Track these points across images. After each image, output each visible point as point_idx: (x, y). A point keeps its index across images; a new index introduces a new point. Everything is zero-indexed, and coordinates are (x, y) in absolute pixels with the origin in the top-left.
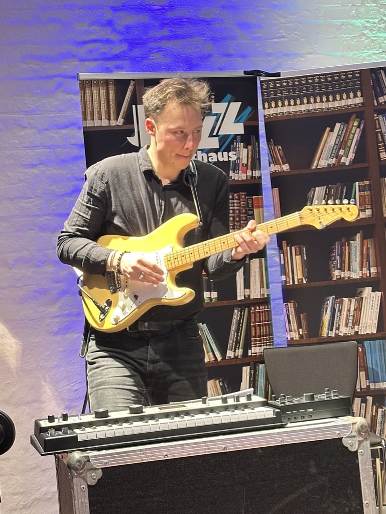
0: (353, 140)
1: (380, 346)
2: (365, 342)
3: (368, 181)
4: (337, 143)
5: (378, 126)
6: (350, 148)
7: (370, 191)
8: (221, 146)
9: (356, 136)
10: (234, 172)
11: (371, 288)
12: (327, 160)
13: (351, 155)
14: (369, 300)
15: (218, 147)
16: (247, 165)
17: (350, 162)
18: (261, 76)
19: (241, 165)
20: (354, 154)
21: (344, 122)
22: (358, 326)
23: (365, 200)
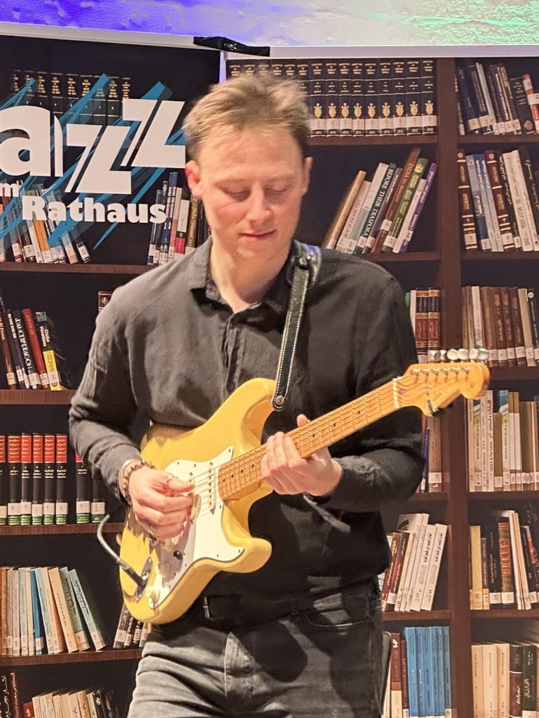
0: (410, 201)
1: (438, 638)
2: (407, 628)
3: (436, 291)
4: (378, 205)
5: (463, 179)
6: (403, 217)
7: (440, 311)
8: (135, 191)
9: (418, 193)
10: (158, 248)
11: (427, 516)
12: (354, 238)
13: (406, 234)
14: (421, 541)
15: (130, 193)
16: (186, 235)
17: (403, 247)
18: (228, 50)
19: (173, 233)
20: (411, 232)
21: (394, 162)
22: (393, 595)
23: (427, 331)
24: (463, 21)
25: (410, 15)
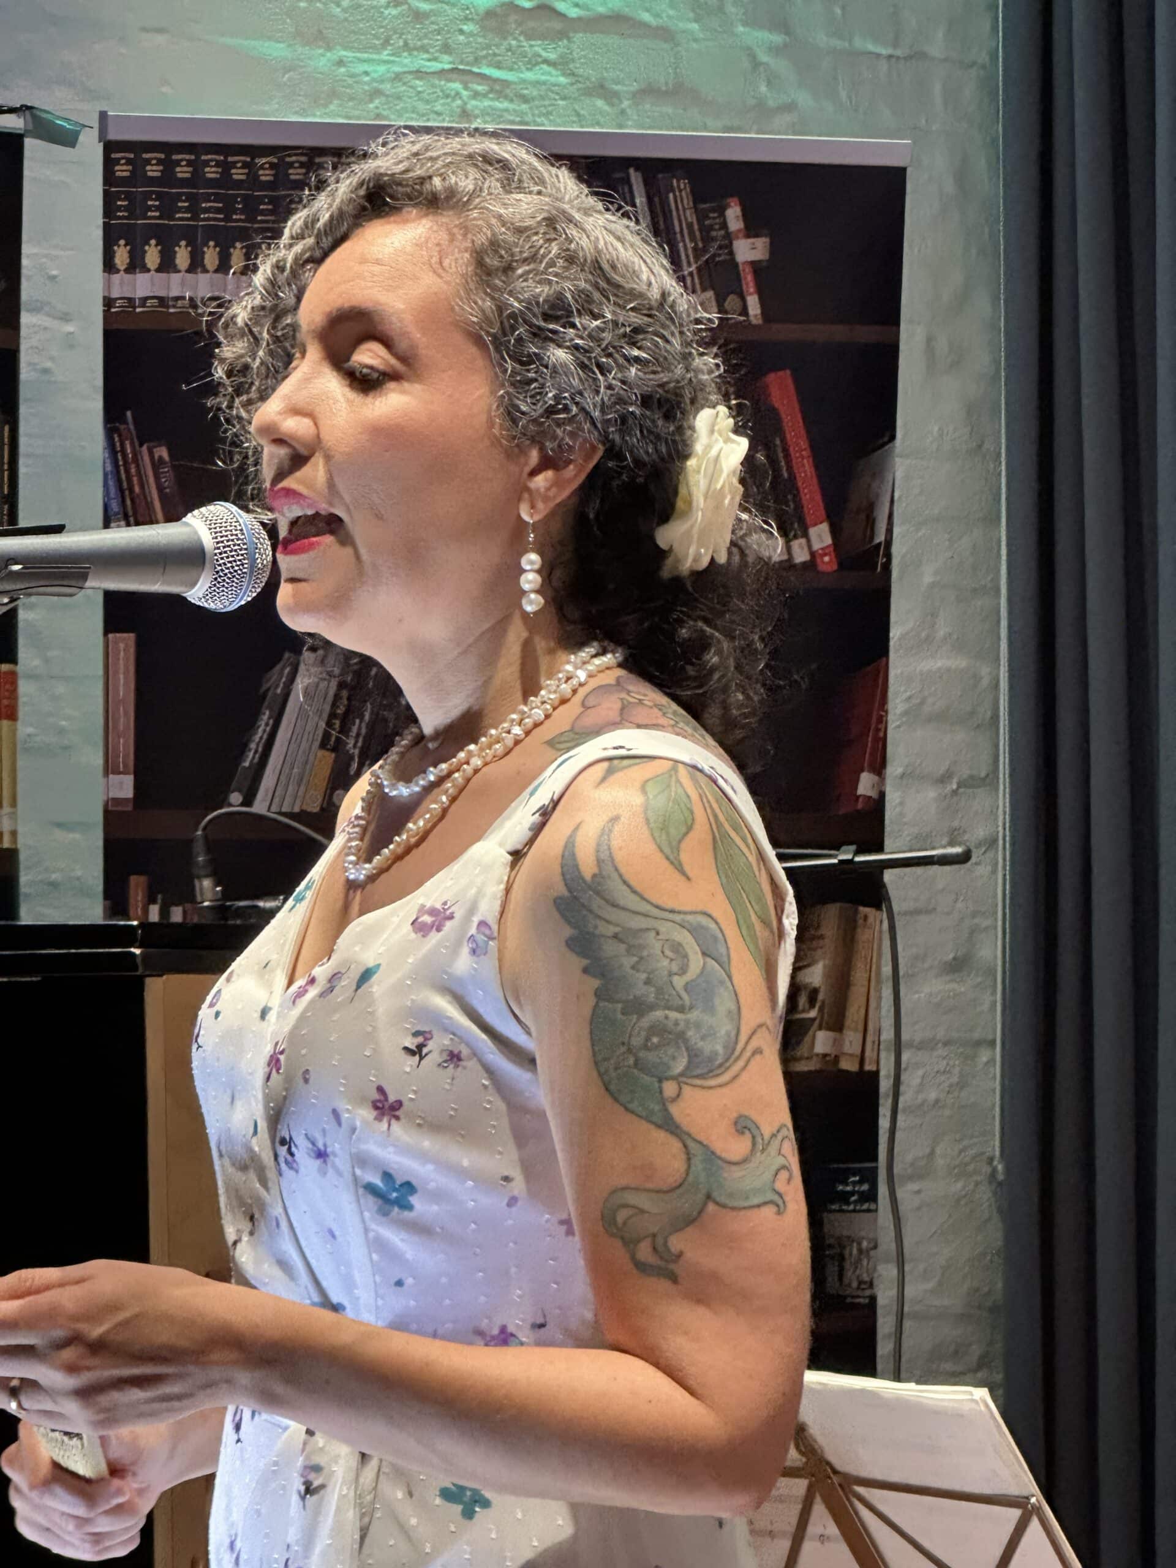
24: (436, 66)
25: (329, 48)
